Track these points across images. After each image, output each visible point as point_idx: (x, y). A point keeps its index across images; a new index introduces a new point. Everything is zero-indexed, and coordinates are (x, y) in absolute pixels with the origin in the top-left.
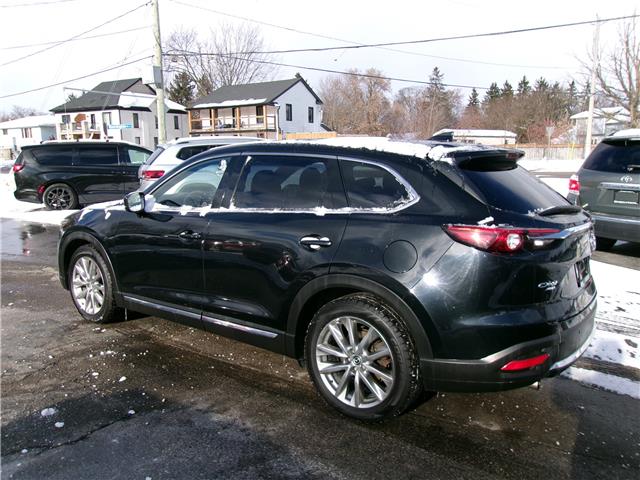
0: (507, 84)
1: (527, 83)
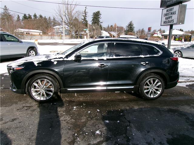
0: (29, 15)
1: (36, 15)
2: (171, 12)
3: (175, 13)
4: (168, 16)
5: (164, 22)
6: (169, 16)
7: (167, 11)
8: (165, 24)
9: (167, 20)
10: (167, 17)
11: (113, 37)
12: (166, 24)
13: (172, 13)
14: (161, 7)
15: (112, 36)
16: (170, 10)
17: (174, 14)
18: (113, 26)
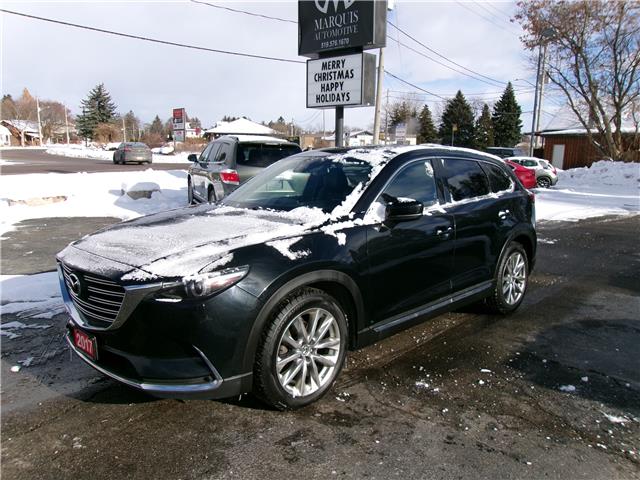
2: (337, 70)
3: (350, 75)
4: (329, 82)
5: (318, 99)
6: (333, 81)
7: (324, 66)
8: (321, 104)
9: (328, 93)
10: (325, 82)
11: (23, 140)
12: (325, 104)
13: (341, 75)
14: (301, 53)
15: (22, 136)
16: (333, 66)
17: (347, 76)
18: (15, 97)
